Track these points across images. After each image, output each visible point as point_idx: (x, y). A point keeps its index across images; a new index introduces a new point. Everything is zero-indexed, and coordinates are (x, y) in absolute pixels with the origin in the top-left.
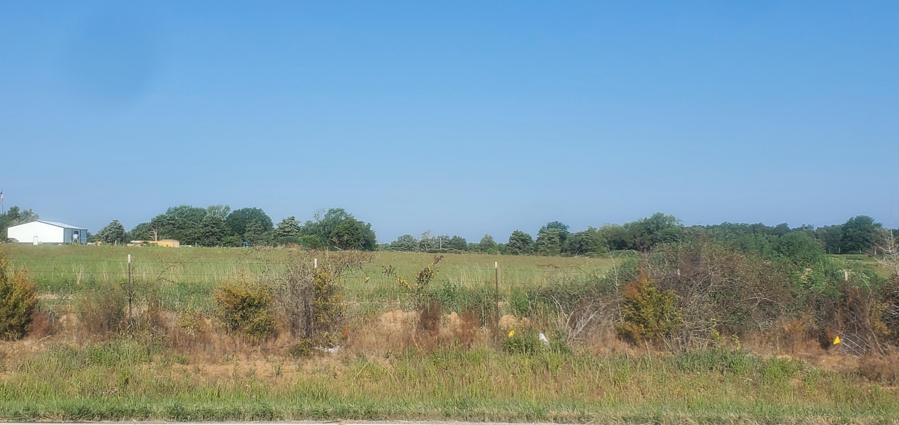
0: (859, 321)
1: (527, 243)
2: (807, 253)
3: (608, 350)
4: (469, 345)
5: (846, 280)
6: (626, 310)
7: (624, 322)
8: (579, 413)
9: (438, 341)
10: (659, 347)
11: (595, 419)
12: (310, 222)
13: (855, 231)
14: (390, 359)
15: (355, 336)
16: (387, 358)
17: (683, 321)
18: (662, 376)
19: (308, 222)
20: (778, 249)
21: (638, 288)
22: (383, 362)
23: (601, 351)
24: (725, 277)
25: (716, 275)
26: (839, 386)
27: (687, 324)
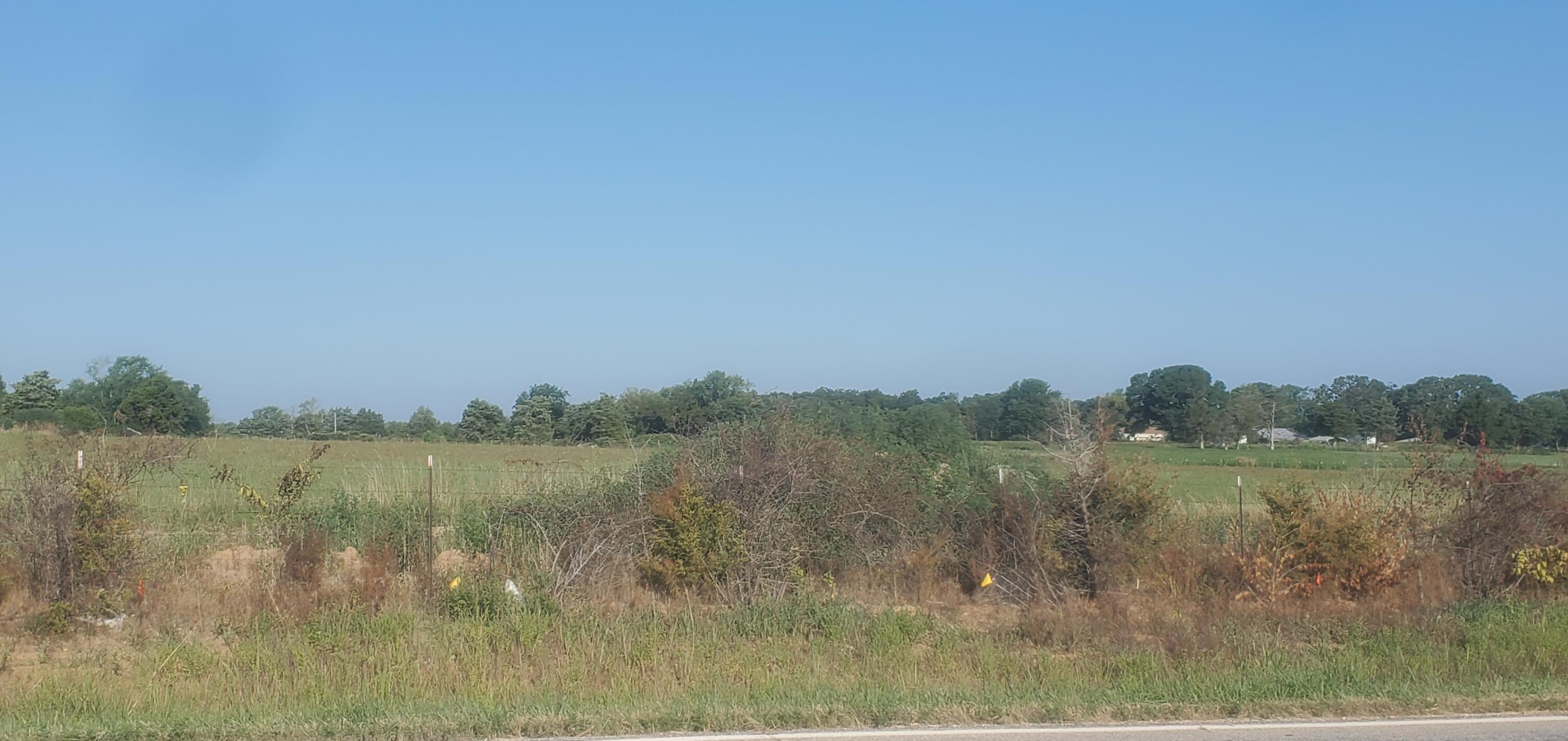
0: (1020, 548)
1: (496, 422)
2: (943, 438)
3: (624, 604)
4: (377, 606)
5: (1001, 482)
6: (655, 537)
7: (652, 556)
8: (567, 717)
9: (319, 601)
10: (707, 597)
11: (593, 727)
12: (79, 381)
13: (1020, 404)
14: (225, 637)
15: (158, 596)
16: (220, 634)
17: (746, 552)
18: (710, 646)
19: (75, 381)
20: (899, 433)
21: (675, 498)
22: (213, 642)
23: (612, 608)
24: (814, 478)
25: (799, 475)
26: (988, 654)
27: (753, 558)
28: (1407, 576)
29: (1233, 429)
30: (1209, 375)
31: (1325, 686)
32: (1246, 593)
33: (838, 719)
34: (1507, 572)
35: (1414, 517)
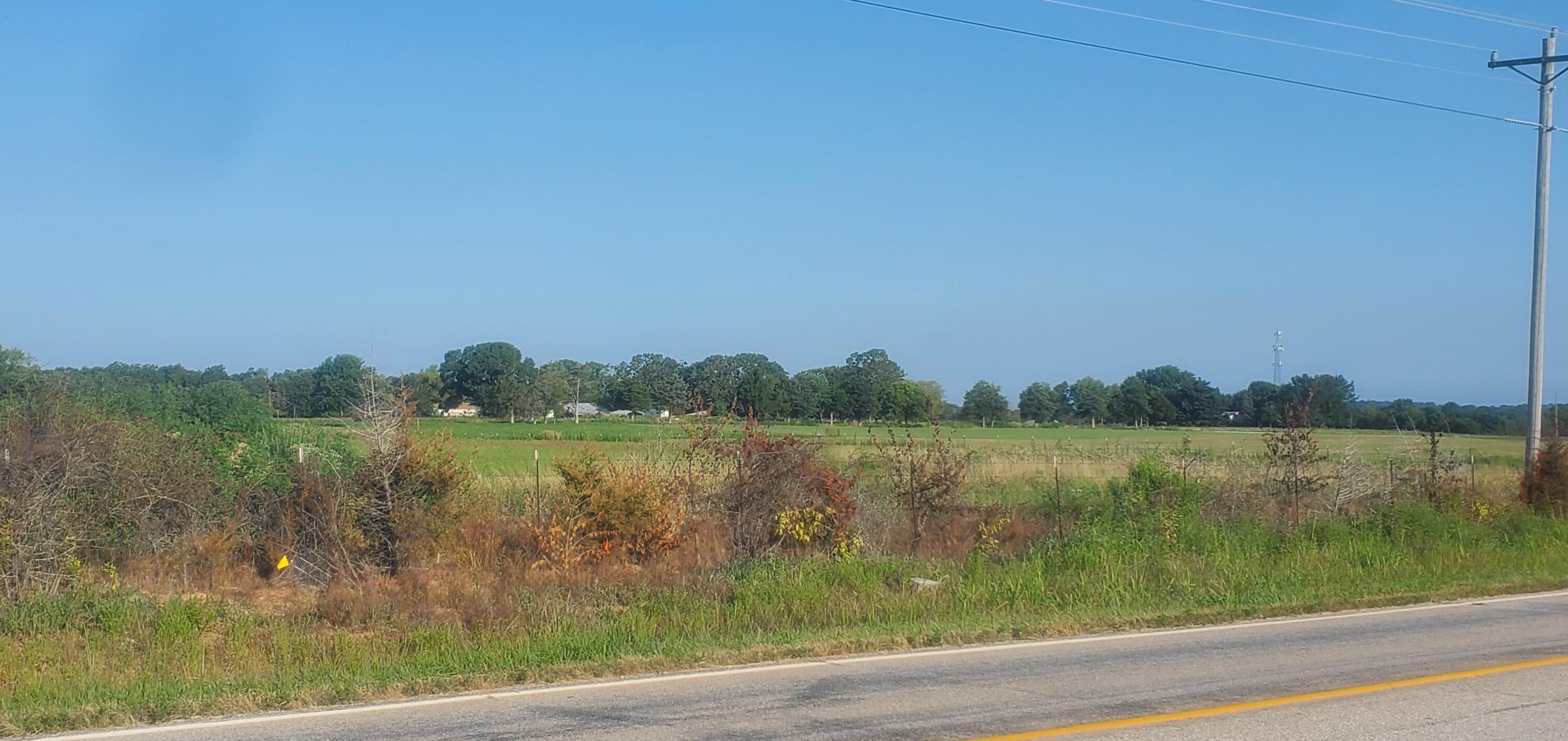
0: (320, 528)
2: (241, 417)
5: (301, 461)
13: (333, 380)
17: (13, 544)
20: (192, 412)
24: (93, 462)
25: (76, 458)
26: (282, 639)
27: (22, 549)
28: (686, 539)
29: (541, 404)
30: (519, 351)
31: (607, 648)
32: (542, 562)
33: (110, 718)
34: (771, 533)
35: (692, 485)
